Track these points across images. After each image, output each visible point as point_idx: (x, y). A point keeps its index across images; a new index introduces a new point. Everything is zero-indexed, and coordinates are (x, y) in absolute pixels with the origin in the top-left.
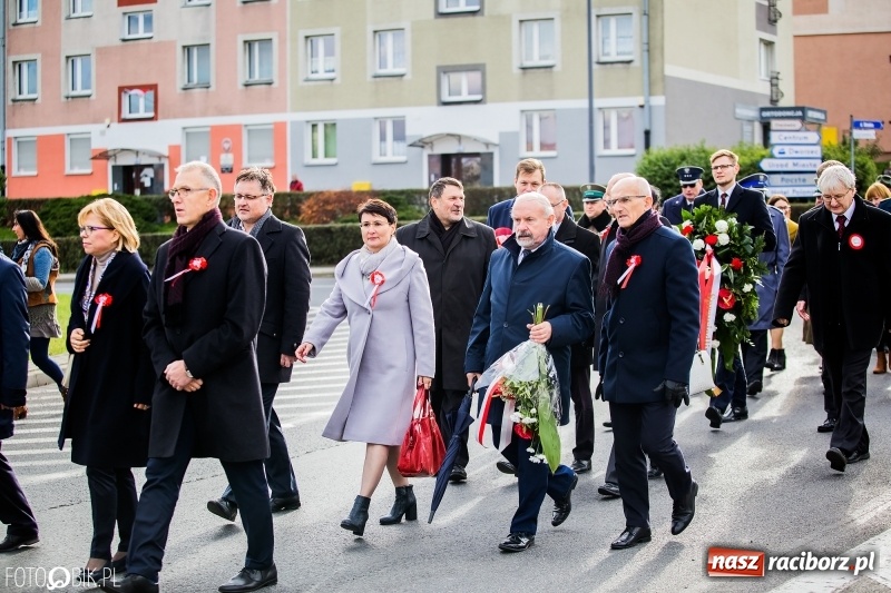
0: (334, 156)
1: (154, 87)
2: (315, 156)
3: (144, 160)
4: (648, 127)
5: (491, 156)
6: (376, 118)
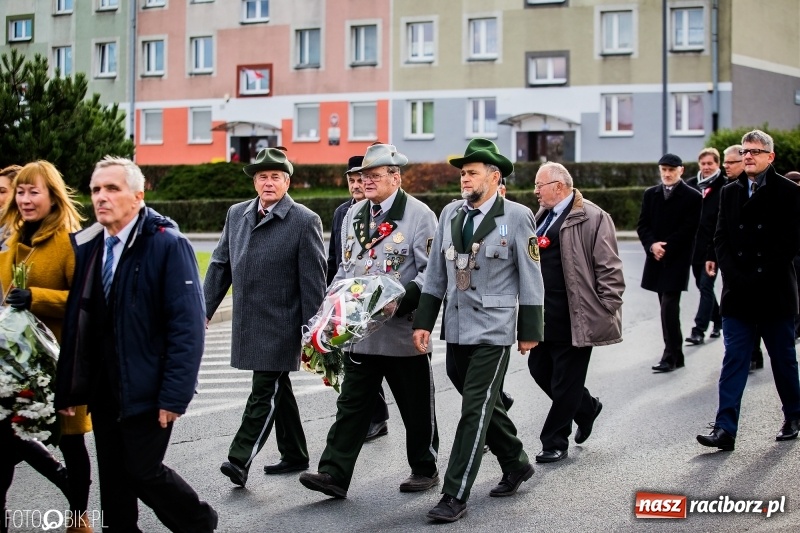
0: (431, 132)
1: (269, 67)
2: (414, 131)
3: (259, 132)
4: (715, 110)
5: (573, 134)
6: (470, 98)
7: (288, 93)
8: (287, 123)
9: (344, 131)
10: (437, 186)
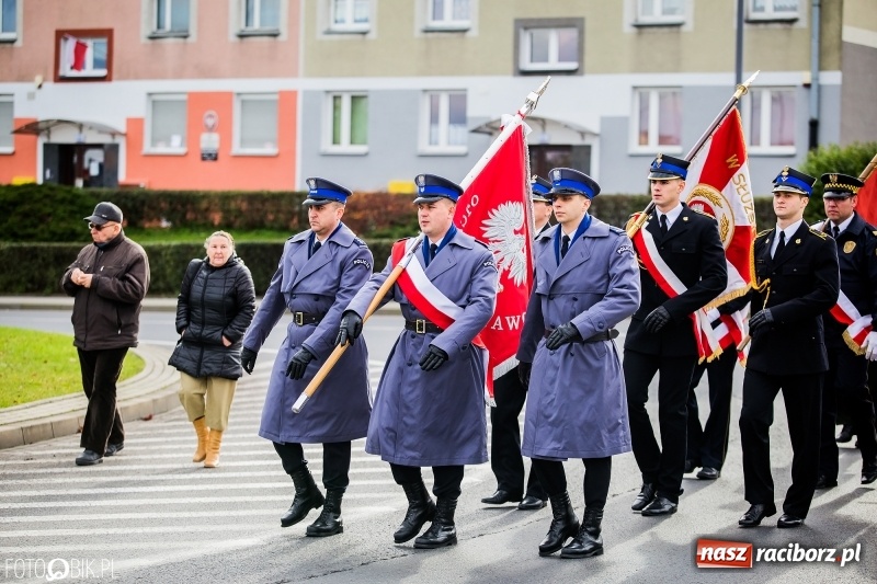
0: (364, 142)
1: (107, 33)
2: (335, 141)
3: (90, 138)
4: (815, 116)
5: (588, 149)
6: (425, 91)
7: (137, 77)
8: (135, 124)
9: (226, 139)
10: (374, 228)
